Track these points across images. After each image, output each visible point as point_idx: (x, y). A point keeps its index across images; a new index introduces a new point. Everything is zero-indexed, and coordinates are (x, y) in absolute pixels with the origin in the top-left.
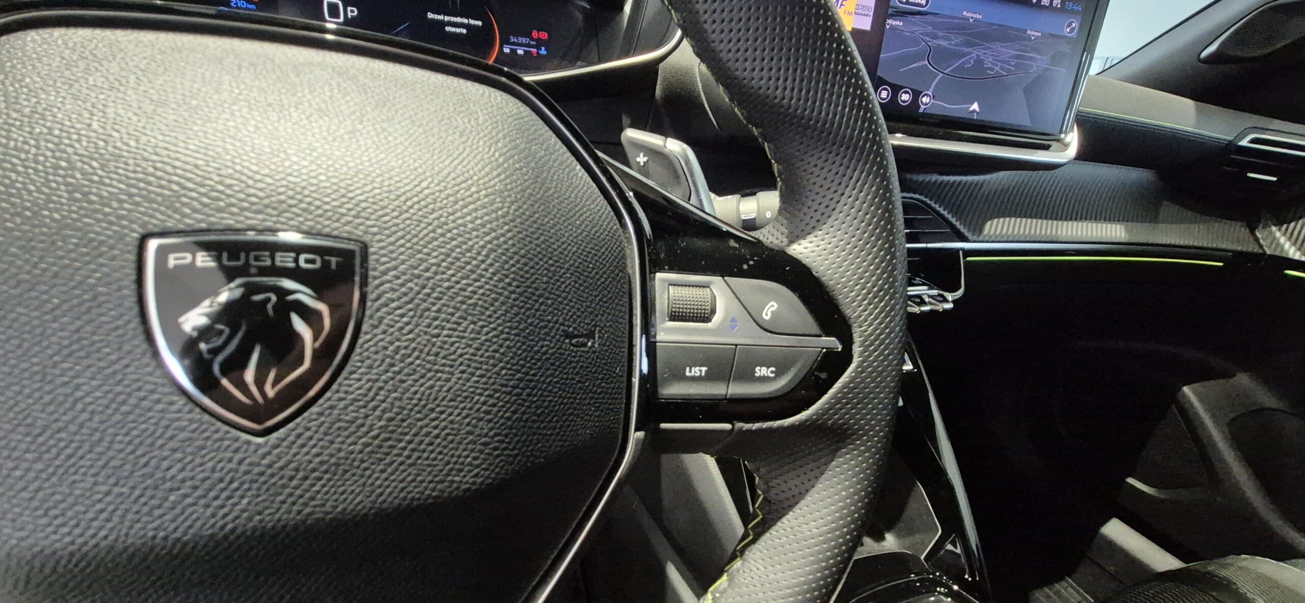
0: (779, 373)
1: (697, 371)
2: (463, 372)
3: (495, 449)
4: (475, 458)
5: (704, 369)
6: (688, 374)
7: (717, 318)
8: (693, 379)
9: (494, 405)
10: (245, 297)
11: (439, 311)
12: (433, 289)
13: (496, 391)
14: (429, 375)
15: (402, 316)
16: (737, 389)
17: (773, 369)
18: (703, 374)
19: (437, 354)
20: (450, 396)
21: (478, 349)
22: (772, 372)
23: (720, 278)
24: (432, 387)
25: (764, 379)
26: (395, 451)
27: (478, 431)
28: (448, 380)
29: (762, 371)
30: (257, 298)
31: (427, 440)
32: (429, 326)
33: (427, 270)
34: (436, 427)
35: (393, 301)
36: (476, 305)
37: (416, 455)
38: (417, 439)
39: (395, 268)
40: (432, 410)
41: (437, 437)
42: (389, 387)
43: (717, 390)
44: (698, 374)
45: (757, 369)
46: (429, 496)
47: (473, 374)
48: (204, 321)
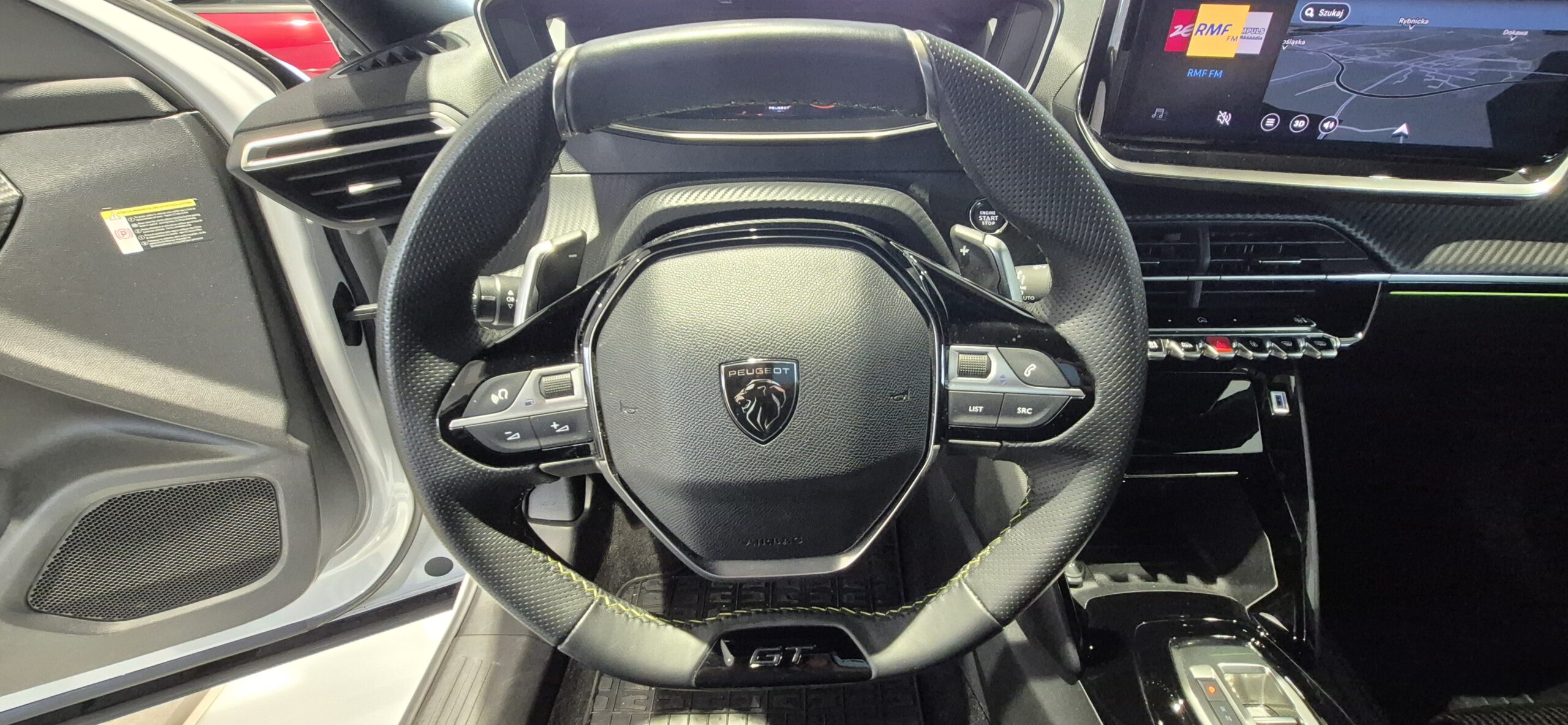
0: (1034, 413)
1: (976, 409)
2: (841, 418)
3: (856, 454)
4: (847, 458)
5: (981, 408)
6: (970, 410)
7: (992, 376)
8: (973, 414)
9: (855, 433)
10: (755, 388)
11: (829, 390)
12: (826, 380)
13: (856, 427)
14: (826, 420)
15: (814, 393)
16: (1005, 421)
17: (1031, 409)
18: (981, 411)
19: (829, 410)
20: (835, 429)
21: (847, 407)
22: (1030, 411)
23: (995, 348)
24: (827, 425)
25: (1024, 416)
26: (813, 453)
27: (848, 446)
28: (834, 422)
29: (1022, 410)
30: (759, 388)
31: (826, 449)
32: (825, 397)
33: (824, 371)
34: (829, 443)
35: (810, 386)
36: (846, 386)
37: (822, 455)
38: (822, 448)
39: (810, 371)
40: (828, 436)
41: (830, 447)
42: (809, 425)
43: (991, 421)
44: (977, 411)
45: (1019, 409)
46: (828, 474)
47: (845, 419)
48: (743, 398)
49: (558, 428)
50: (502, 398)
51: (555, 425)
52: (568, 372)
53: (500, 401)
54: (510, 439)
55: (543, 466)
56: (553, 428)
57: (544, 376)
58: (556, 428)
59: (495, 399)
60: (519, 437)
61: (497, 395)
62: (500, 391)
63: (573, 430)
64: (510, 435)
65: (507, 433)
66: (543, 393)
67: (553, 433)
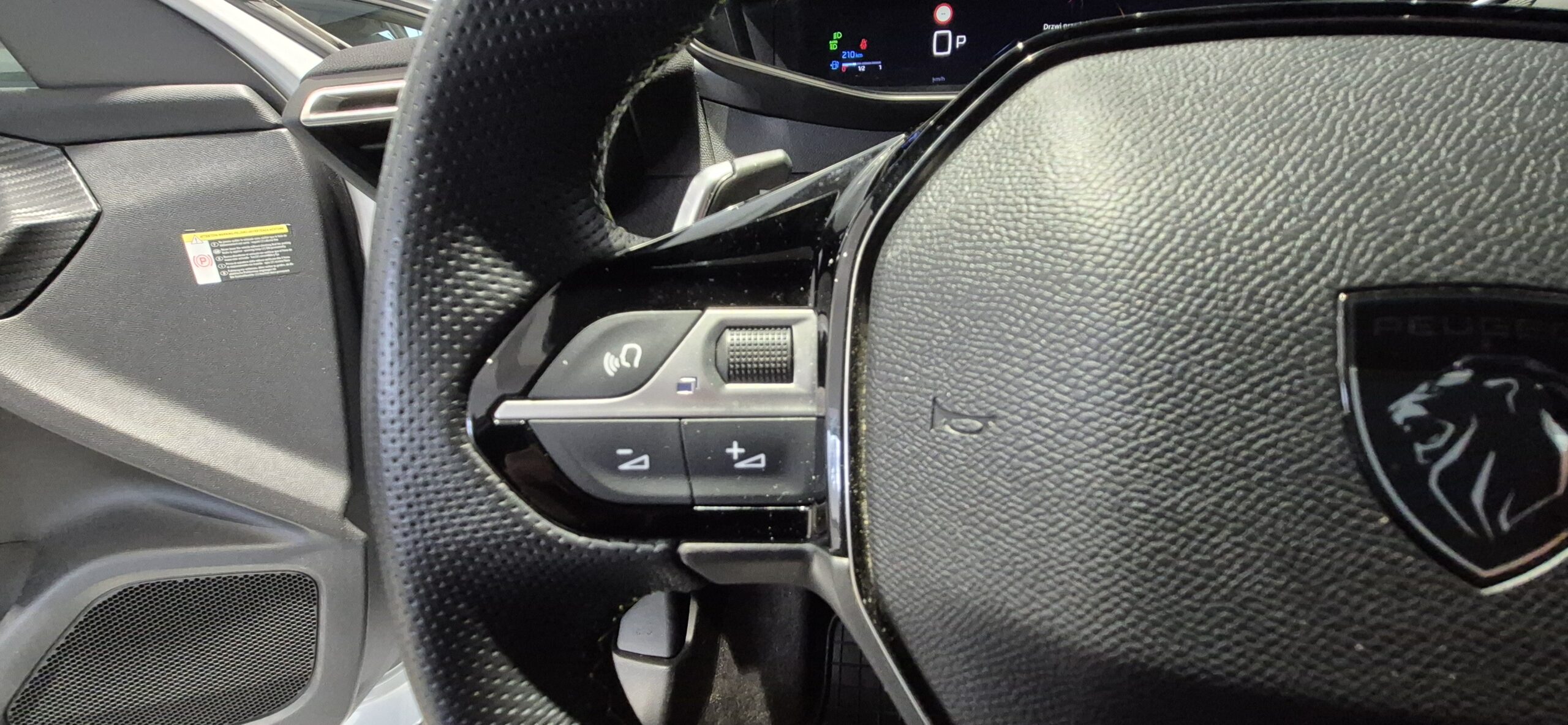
10: (1474, 383)
48: (1420, 412)
49: (742, 457)
50: (627, 365)
51: (735, 450)
52: (786, 325)
53: (621, 369)
54: (625, 467)
55: (687, 548)
56: (731, 455)
57: (730, 328)
58: (735, 457)
59: (611, 364)
60: (646, 466)
61: (617, 356)
62: (626, 347)
63: (773, 469)
64: (626, 459)
65: (621, 452)
66: (724, 369)
67: (725, 468)
